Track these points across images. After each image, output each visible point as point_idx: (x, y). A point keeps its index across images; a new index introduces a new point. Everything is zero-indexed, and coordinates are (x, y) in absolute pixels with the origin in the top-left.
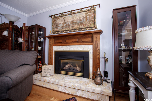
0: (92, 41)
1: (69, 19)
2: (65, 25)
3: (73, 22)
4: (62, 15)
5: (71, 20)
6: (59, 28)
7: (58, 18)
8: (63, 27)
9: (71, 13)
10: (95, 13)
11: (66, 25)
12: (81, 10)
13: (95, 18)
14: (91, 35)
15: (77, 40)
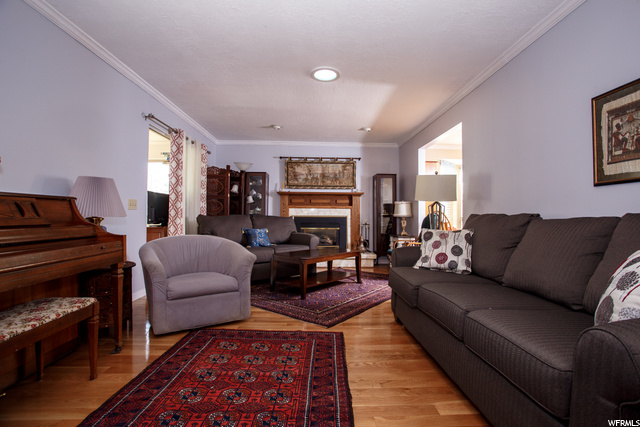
0: (351, 204)
1: (318, 169)
2: (309, 177)
3: (323, 176)
4: (305, 160)
5: (320, 172)
6: (300, 180)
7: (298, 163)
8: (306, 179)
9: (320, 161)
10: (354, 168)
11: (313, 178)
12: (335, 161)
13: (354, 174)
14: (350, 197)
15: (328, 201)
